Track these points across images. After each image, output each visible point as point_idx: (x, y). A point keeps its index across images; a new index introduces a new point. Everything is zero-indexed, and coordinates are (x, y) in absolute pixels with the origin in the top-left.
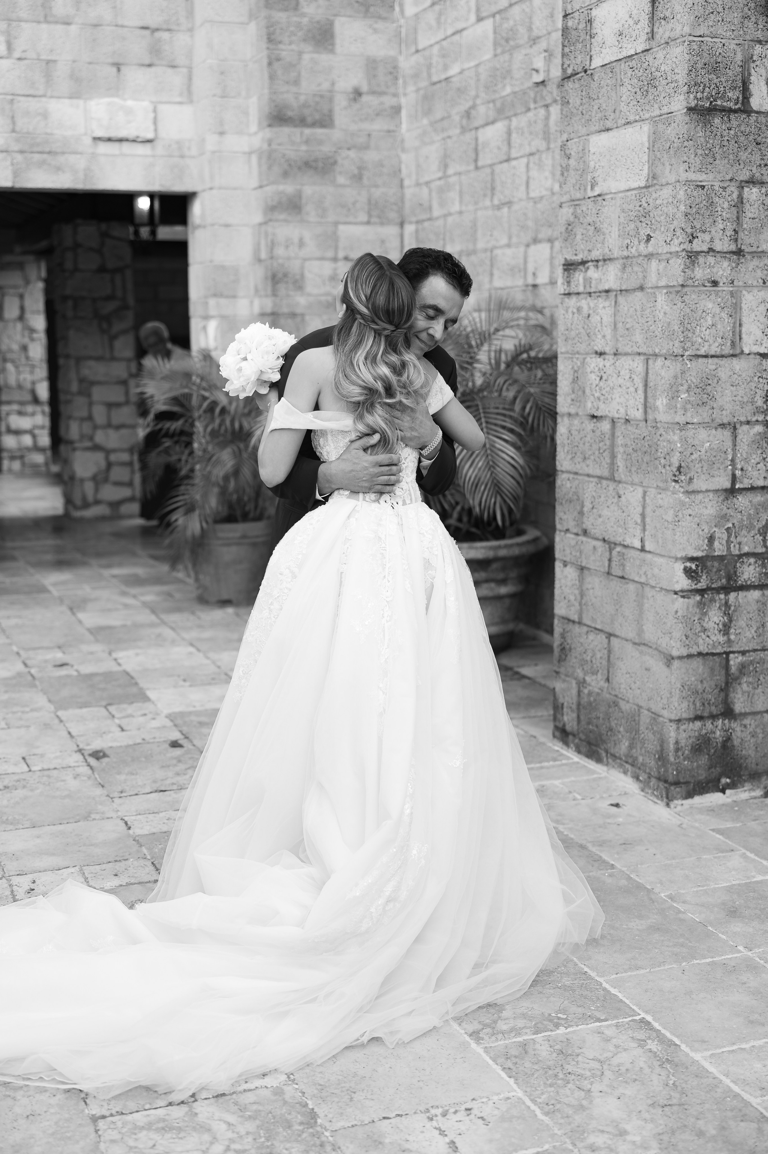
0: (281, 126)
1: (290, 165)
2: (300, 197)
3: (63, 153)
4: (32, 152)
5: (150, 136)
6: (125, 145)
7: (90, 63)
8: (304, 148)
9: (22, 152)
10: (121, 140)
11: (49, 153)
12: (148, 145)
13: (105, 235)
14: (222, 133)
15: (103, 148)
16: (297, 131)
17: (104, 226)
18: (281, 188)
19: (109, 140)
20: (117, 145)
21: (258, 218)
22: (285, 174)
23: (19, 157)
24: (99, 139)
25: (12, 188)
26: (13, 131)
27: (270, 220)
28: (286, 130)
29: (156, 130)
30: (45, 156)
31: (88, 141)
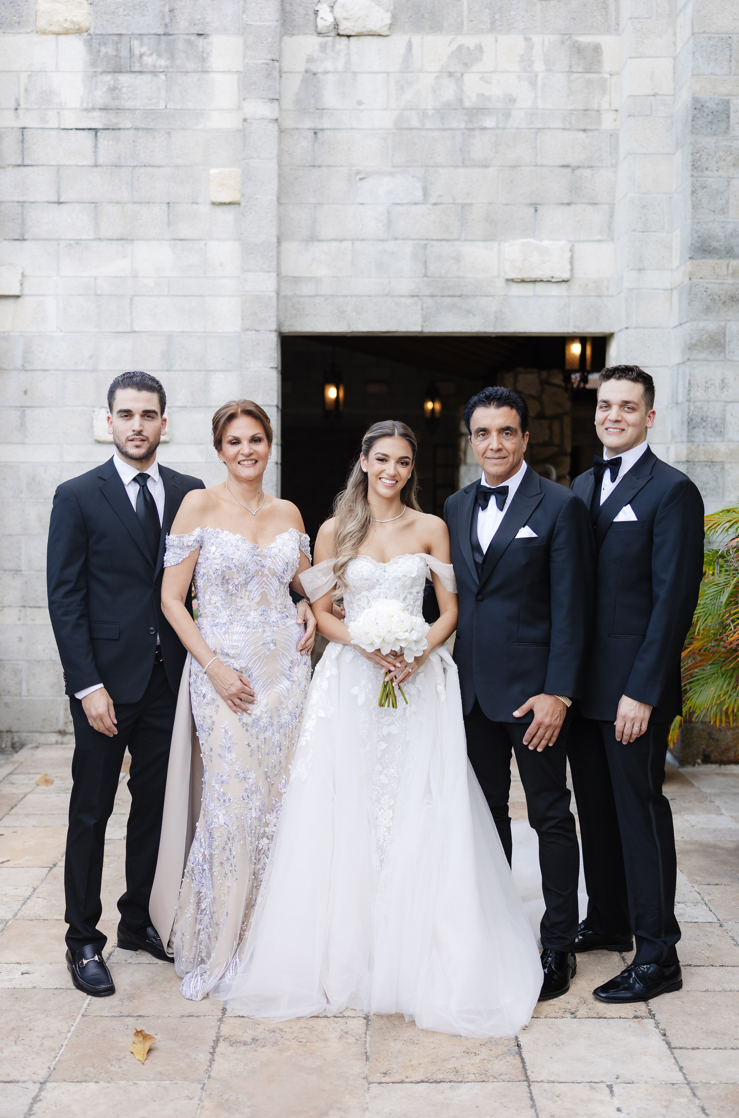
0: (704, 258)
1: (713, 300)
2: (724, 334)
3: (474, 296)
4: (443, 296)
5: (566, 276)
6: (538, 285)
7: (506, 205)
8: (730, 281)
9: (432, 296)
10: (535, 281)
11: (460, 296)
12: (564, 285)
13: (545, 383)
14: (640, 270)
15: (516, 290)
16: (723, 262)
17: (544, 374)
18: (702, 324)
19: (523, 281)
20: (531, 286)
21: (676, 358)
22: (707, 310)
23: (430, 302)
24: (512, 280)
25: (422, 332)
26: (425, 276)
27: (688, 360)
28: (710, 262)
29: (572, 270)
30: (456, 299)
31: (501, 283)
